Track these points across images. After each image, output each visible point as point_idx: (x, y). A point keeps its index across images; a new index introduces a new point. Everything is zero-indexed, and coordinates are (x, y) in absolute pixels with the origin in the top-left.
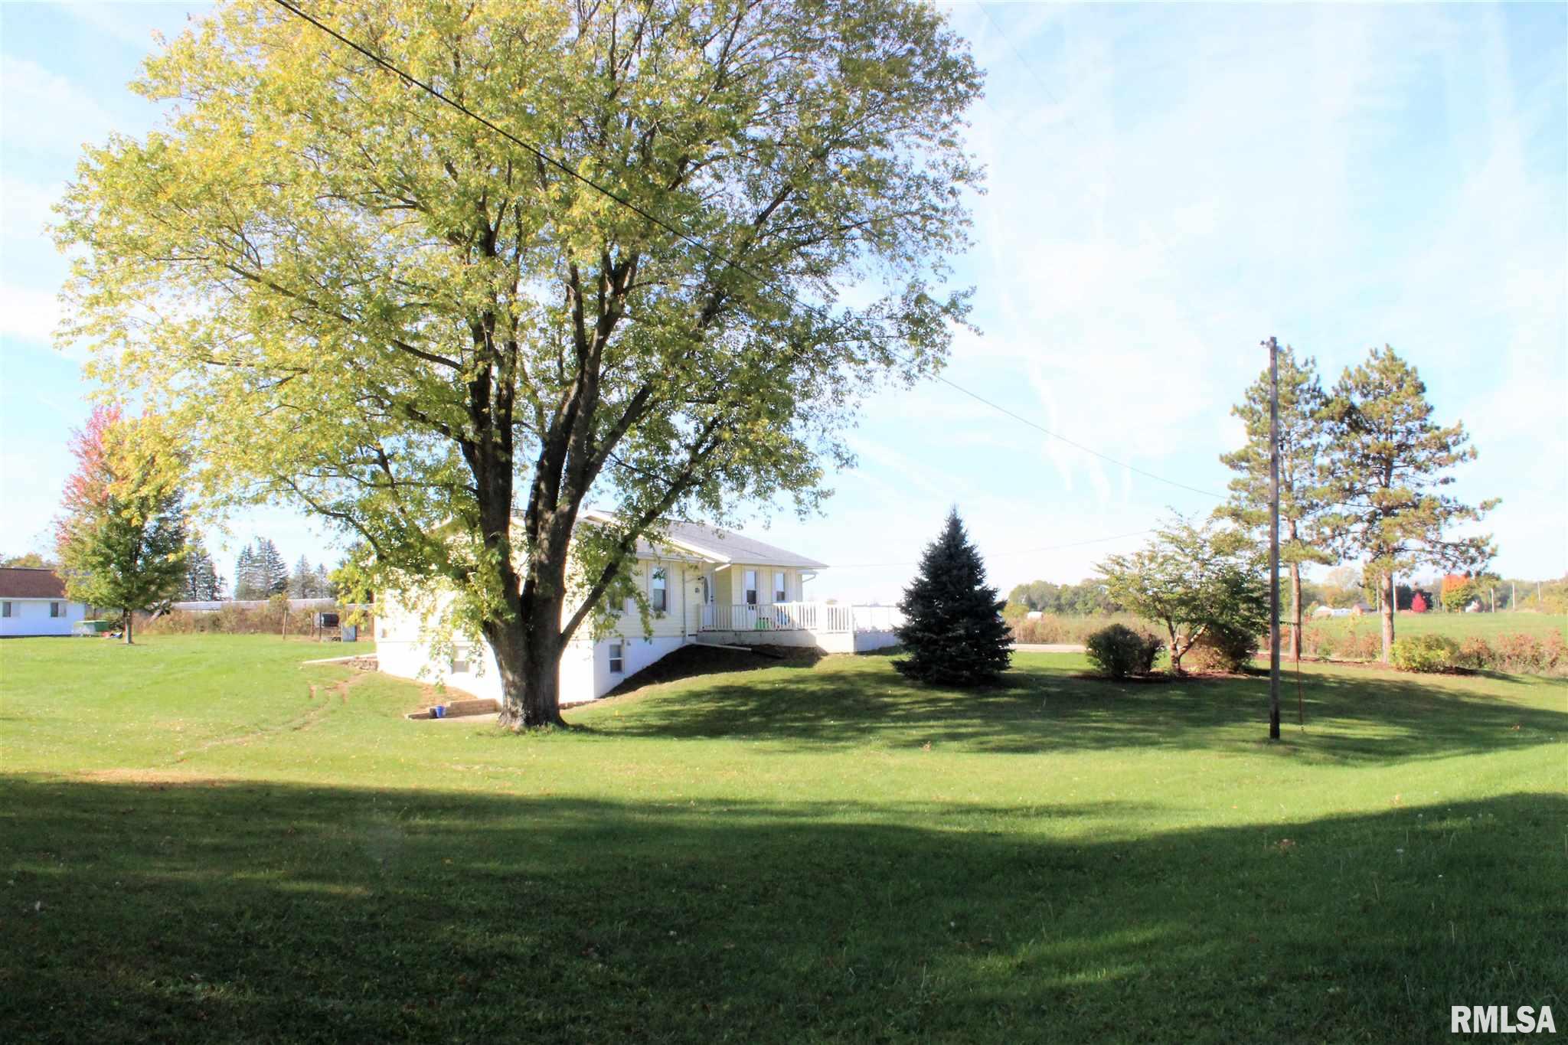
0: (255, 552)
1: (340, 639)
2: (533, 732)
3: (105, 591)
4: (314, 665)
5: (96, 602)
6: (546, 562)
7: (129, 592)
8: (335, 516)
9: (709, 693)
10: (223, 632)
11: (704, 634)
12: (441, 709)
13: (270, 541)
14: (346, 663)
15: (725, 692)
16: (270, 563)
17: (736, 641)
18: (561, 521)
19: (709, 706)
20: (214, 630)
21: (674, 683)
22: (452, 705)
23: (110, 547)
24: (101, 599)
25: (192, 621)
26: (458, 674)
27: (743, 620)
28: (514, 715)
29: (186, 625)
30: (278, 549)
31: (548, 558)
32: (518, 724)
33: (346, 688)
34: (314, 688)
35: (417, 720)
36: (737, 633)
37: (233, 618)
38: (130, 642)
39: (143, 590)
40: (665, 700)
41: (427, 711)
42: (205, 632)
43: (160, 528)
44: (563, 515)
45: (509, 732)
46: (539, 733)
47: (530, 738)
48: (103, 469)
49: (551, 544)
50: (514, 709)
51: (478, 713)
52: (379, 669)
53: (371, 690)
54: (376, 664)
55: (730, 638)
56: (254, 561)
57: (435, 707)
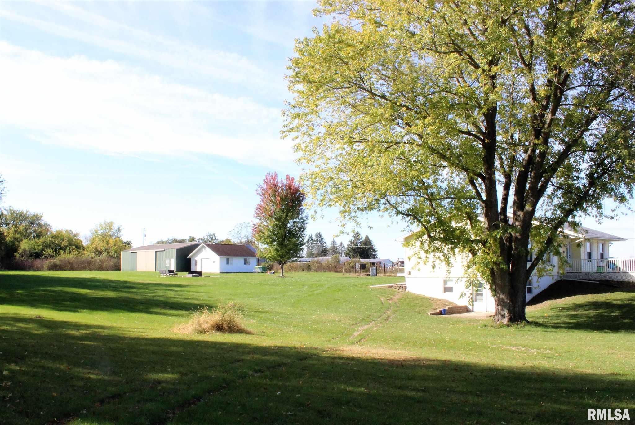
0: (314, 237)
1: (369, 275)
2: (516, 326)
3: (273, 254)
4: (375, 288)
5: (268, 258)
6: (519, 237)
7: (283, 254)
8: (408, 215)
9: (586, 305)
10: (312, 271)
11: (569, 274)
12: (445, 310)
13: (320, 233)
14: (391, 287)
15: (596, 305)
16: (320, 242)
17: (587, 278)
18: (527, 216)
19: (592, 313)
20: (308, 270)
21: (563, 299)
22: (448, 308)
23: (274, 234)
24: (271, 257)
25: (299, 267)
26: (447, 293)
27: (587, 267)
28: (503, 316)
29: (296, 268)
30: (323, 236)
31: (520, 235)
32: (506, 321)
33: (395, 299)
34: (382, 299)
35: (435, 316)
36: (587, 274)
37: (316, 265)
38: (283, 275)
39: (287, 253)
40: (564, 309)
41: (438, 311)
42: (304, 271)
43: (294, 226)
44: (527, 212)
45: (502, 326)
46: (519, 326)
47: (513, 329)
48: (270, 201)
49: (522, 227)
50: (503, 313)
51: (459, 312)
52: (407, 290)
53: (408, 300)
54: (406, 288)
55: (583, 276)
56: (313, 241)
57: (442, 309)
